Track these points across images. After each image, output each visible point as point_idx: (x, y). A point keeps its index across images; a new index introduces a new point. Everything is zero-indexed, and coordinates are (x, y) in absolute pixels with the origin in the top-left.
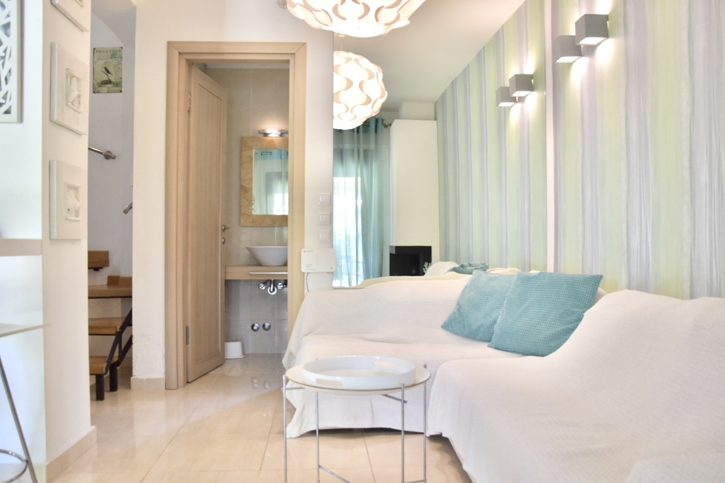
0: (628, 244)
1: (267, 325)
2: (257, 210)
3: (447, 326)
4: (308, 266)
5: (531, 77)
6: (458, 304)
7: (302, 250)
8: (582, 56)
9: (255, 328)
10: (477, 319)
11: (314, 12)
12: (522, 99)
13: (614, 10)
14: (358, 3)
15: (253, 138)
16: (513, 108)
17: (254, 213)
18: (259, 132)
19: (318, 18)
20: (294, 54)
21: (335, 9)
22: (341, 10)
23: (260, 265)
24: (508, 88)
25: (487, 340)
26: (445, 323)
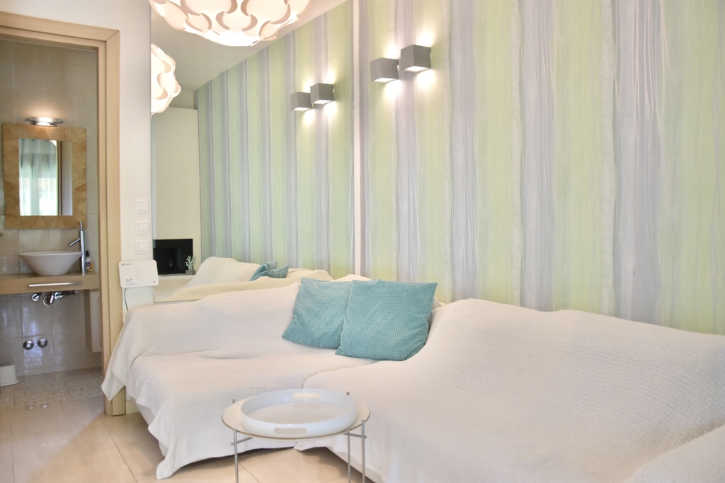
0: (452, 254)
1: (43, 341)
2: (25, 210)
3: (288, 336)
4: (127, 281)
5: (331, 87)
6: (295, 312)
7: (120, 264)
8: (398, 79)
9: (28, 346)
10: (320, 327)
11: (189, 15)
12: (319, 107)
13: (438, 44)
14: (247, 15)
15: (18, 125)
16: (306, 113)
17: (22, 213)
18: (27, 120)
19: (190, 20)
20: (106, 42)
21: (219, 18)
22: (227, 19)
23: (34, 274)
24: (309, 94)
25: (336, 348)
26: (286, 333)
